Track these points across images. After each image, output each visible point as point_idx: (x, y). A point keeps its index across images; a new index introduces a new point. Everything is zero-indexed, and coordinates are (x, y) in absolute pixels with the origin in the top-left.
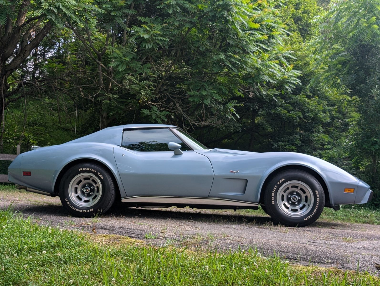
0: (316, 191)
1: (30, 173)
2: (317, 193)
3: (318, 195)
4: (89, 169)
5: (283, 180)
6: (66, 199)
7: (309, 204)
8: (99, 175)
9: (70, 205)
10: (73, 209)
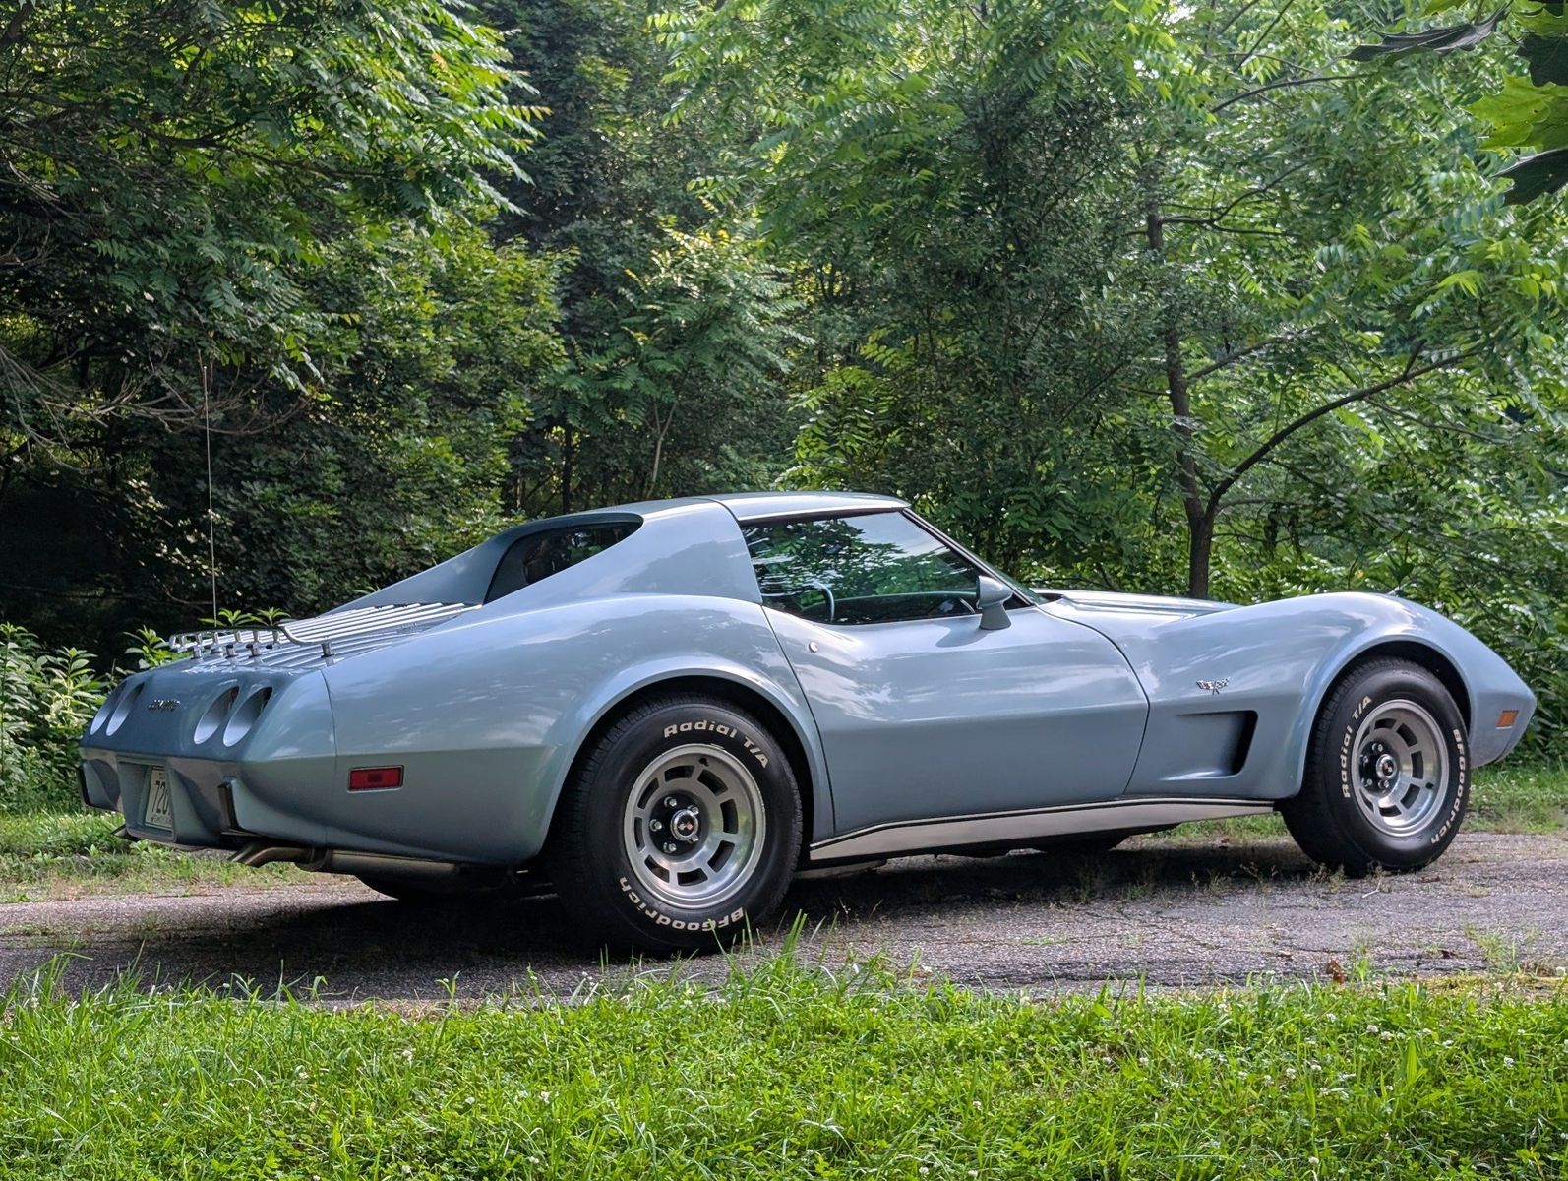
0: (1456, 732)
1: (400, 771)
2: (1459, 739)
3: (1460, 747)
4: (705, 724)
5: (1367, 700)
6: (623, 880)
7: (1434, 782)
8: (751, 747)
9: (643, 906)
10: (659, 921)
